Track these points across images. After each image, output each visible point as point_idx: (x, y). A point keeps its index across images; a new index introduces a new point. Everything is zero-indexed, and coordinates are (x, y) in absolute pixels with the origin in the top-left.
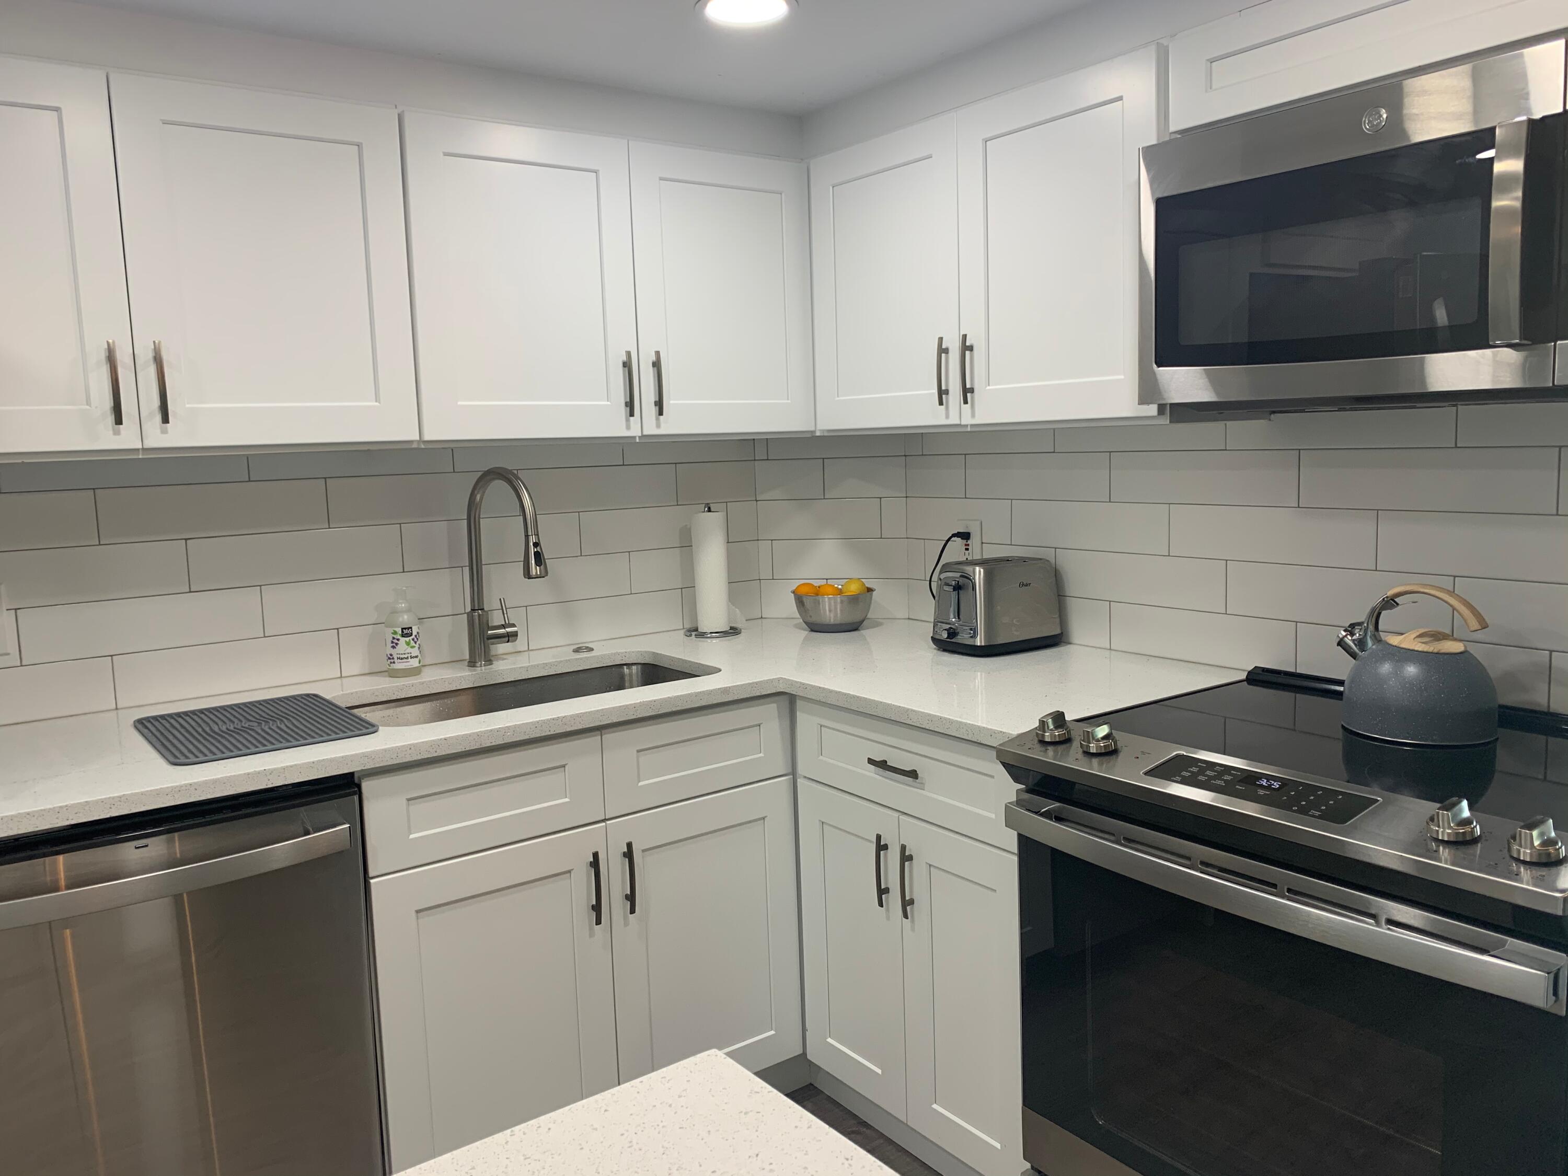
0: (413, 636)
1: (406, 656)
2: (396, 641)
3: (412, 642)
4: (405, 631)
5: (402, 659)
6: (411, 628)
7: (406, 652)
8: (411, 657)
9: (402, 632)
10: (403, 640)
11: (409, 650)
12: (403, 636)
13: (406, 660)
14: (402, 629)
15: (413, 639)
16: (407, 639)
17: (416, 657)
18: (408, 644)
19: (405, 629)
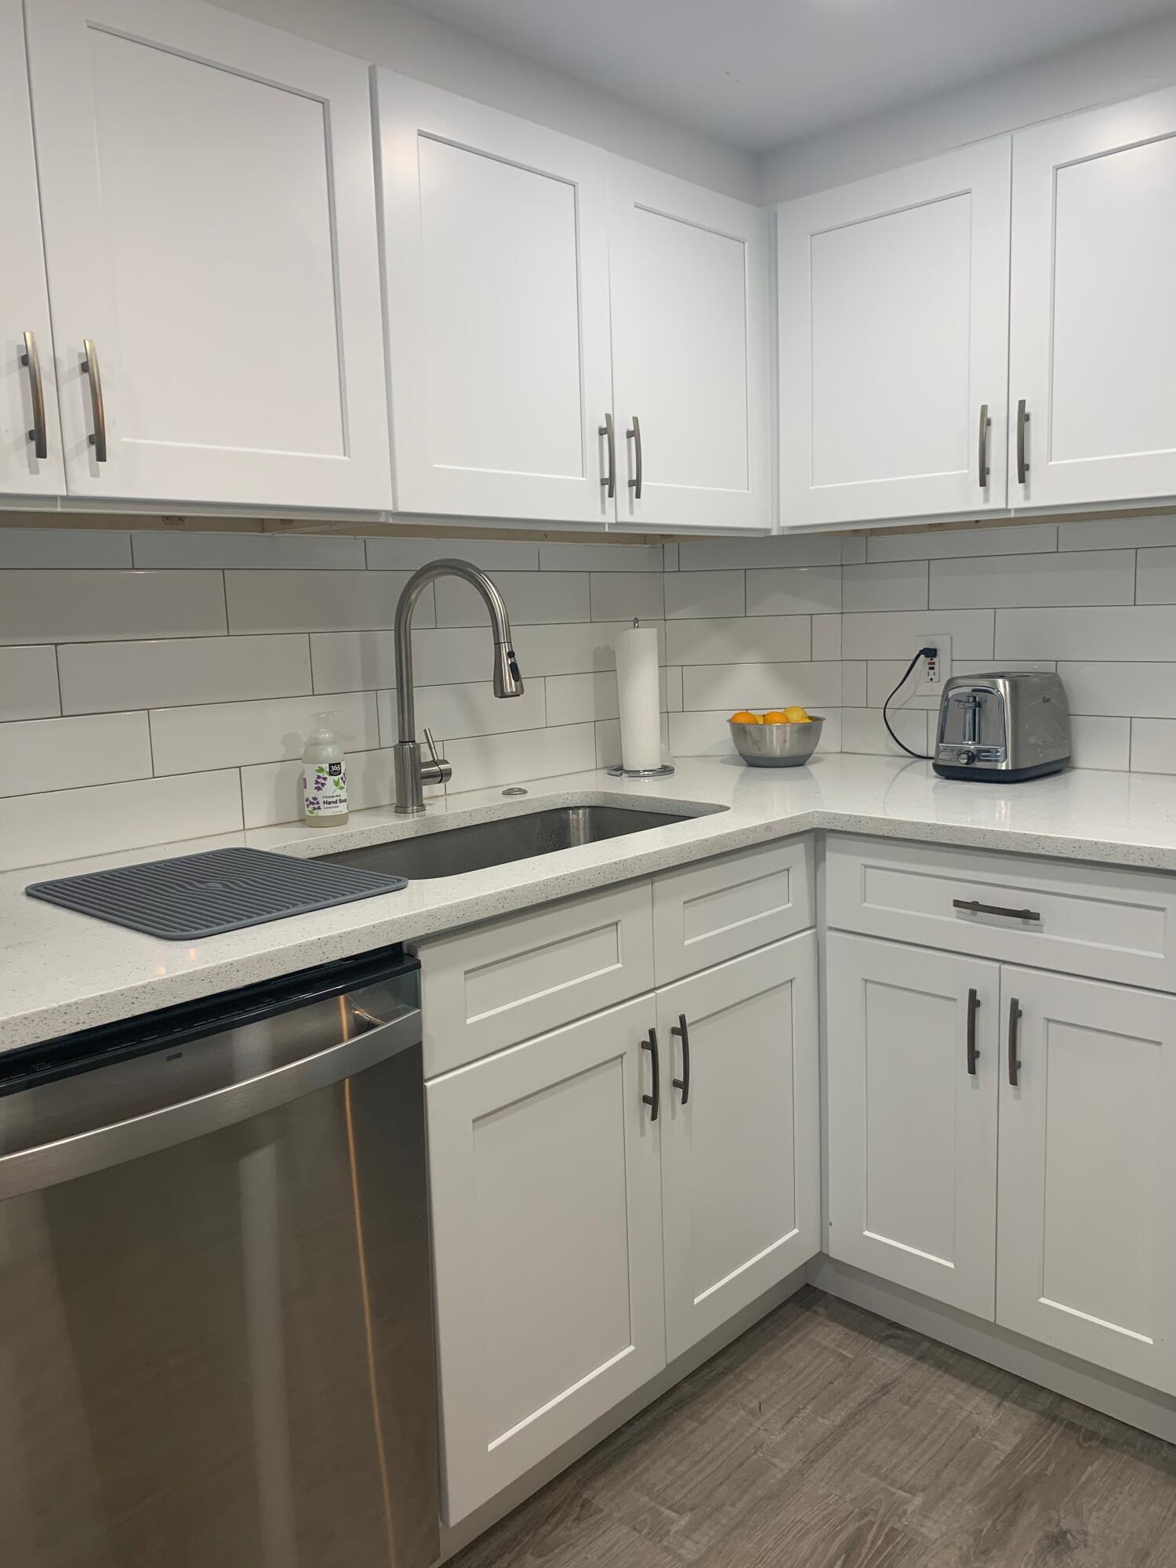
0: (342, 775)
1: (334, 799)
2: (323, 781)
3: (341, 781)
4: (334, 768)
5: (330, 803)
6: (340, 764)
7: (335, 794)
8: (341, 801)
9: (330, 769)
10: (331, 779)
11: (339, 792)
12: (331, 775)
13: (335, 805)
14: (330, 765)
15: (342, 778)
16: (336, 778)
17: (345, 801)
18: (336, 784)
19: (334, 765)
